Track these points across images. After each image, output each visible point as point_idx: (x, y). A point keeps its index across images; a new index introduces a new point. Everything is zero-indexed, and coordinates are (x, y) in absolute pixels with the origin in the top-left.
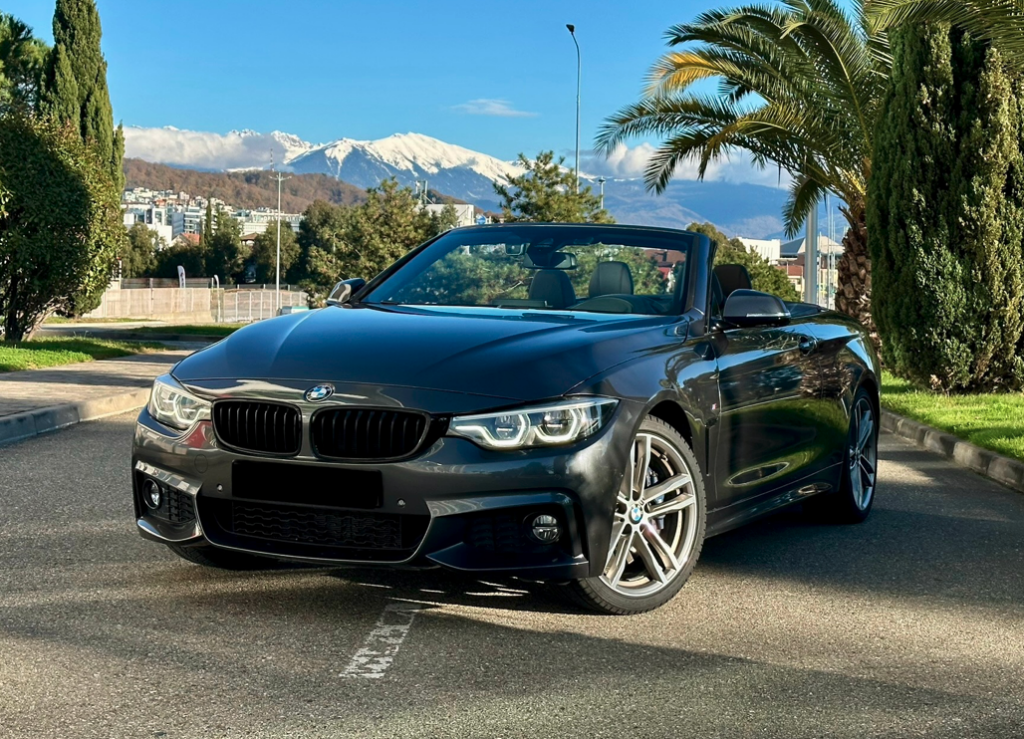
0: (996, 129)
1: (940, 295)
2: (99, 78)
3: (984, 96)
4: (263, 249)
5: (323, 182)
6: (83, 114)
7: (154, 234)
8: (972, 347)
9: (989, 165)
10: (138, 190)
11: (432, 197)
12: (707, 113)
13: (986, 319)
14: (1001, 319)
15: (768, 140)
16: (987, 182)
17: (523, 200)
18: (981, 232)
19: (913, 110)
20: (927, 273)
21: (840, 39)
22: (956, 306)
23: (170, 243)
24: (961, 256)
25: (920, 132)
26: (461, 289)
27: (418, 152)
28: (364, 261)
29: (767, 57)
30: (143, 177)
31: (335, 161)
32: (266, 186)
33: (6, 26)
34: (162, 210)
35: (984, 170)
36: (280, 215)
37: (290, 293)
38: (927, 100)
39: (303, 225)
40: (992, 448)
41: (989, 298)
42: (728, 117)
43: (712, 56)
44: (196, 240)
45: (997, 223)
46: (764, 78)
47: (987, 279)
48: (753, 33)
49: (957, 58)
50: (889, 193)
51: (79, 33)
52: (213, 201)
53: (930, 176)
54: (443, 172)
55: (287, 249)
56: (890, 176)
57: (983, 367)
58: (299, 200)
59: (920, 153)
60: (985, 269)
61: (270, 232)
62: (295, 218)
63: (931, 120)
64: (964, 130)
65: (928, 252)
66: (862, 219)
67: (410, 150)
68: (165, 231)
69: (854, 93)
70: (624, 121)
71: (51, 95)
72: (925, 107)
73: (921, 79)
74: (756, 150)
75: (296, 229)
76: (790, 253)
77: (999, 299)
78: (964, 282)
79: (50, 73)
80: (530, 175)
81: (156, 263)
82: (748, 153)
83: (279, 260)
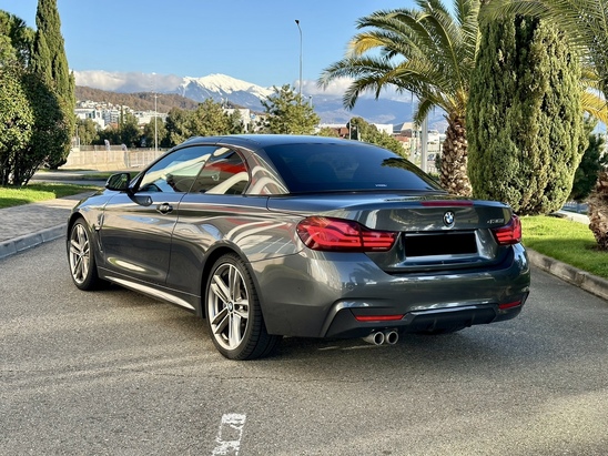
0: (538, 74)
1: (506, 164)
2: (60, 47)
3: (532, 56)
4: (149, 130)
5: (177, 98)
6: (53, 66)
7: (96, 124)
8: (522, 191)
9: (534, 94)
10: (87, 102)
11: (229, 105)
12: (377, 66)
13: (529, 176)
14: (538, 176)
15: (408, 80)
16: (533, 103)
17: (275, 109)
18: (528, 130)
19: (493, 64)
21: (448, 25)
22: (515, 170)
23: (103, 128)
24: (517, 143)
25: (497, 76)
27: (222, 84)
29: (408, 36)
30: (90, 95)
31: (182, 88)
32: (149, 100)
33: (12, 20)
34: (100, 111)
35: (530, 96)
36: (156, 114)
38: (502, 59)
39: (168, 119)
40: (550, 255)
41: (531, 166)
42: (386, 68)
43: (379, 36)
44: (116, 126)
46: (407, 48)
47: (531, 155)
48: (401, 23)
49: (518, 36)
50: (479, 110)
51: (49, 24)
52: (124, 107)
53: (502, 100)
54: (234, 92)
55: (161, 131)
57: (527, 201)
58: (165, 106)
59: (497, 87)
60: (530, 150)
61: (152, 123)
62: (164, 116)
64: (521, 75)
66: (456, 121)
67: (218, 82)
68: (101, 122)
69: (454, 54)
70: (333, 71)
71: (36, 56)
72: (500, 63)
73: (499, 47)
74: (399, 85)
75: (164, 121)
76: (397, 129)
77: (536, 166)
78: (519, 157)
79: (36, 45)
80: (278, 96)
81: (98, 138)
82: (395, 87)
83: (157, 136)
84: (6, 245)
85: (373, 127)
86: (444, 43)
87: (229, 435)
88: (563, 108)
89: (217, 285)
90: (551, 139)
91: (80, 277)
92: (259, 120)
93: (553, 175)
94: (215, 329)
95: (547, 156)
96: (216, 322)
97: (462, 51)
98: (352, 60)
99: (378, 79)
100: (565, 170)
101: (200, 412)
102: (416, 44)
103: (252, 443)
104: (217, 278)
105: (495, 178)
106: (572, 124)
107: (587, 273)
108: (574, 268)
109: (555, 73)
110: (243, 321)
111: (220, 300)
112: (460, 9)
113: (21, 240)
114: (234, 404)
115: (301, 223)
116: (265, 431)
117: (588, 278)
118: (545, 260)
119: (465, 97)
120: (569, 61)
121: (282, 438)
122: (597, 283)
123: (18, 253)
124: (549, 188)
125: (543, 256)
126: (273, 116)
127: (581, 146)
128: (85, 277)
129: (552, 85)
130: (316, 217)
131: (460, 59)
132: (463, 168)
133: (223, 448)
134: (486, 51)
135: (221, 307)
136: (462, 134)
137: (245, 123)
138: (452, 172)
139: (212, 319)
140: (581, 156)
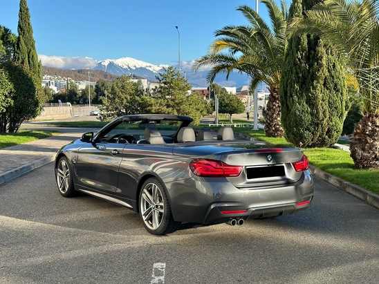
0: (321, 65)
1: (303, 118)
2: (33, 46)
3: (317, 55)
4: (85, 93)
5: (101, 72)
6: (29, 58)
7: (51, 89)
8: (313, 133)
9: (319, 77)
10: (45, 76)
11: (135, 77)
12: (226, 59)
13: (317, 125)
14: (322, 125)
15: (245, 67)
16: (318, 82)
17: (164, 81)
18: (316, 98)
19: (295, 60)
20: (299, 111)
21: (268, 36)
22: (308, 121)
23: (57, 92)
24: (310, 106)
25: (297, 67)
26: (146, 107)
27: (129, 63)
28: (117, 100)
29: (245, 41)
30: (47, 71)
31: (104, 66)
32: (84, 74)
33: (3, 29)
34: (53, 81)
35: (317, 78)
36: (89, 83)
37: (93, 107)
38: (300, 57)
39: (96, 86)
40: (328, 172)
41: (318, 119)
42: (232, 60)
43: (227, 41)
44: (64, 91)
45: (321, 95)
46: (244, 48)
47: (318, 113)
48: (240, 34)
49: (309, 43)
50: (287, 86)
51: (26, 32)
52: (69, 78)
53: (300, 80)
54: (137, 69)
55: (92, 94)
56: (288, 80)
57: (316, 139)
58: (94, 78)
59: (297, 73)
60: (317, 110)
61: (87, 89)
62: (94, 84)
63: (301, 63)
64: (311, 66)
65: (299, 104)
66: (274, 91)
67: (127, 62)
68: (55, 89)
69: (272, 52)
70: (200, 61)
71: (18, 51)
72: (299, 59)
73: (298, 50)
74: (240, 69)
75: (94, 87)
76: (238, 90)
77: (321, 118)
78: (311, 113)
79: (18, 45)
80: (166, 73)
81: (53, 98)
82: (238, 70)
83: (90, 97)
84: (16, 171)
85: (224, 89)
86: (266, 45)
87: (158, 273)
88: (336, 85)
89: (145, 195)
90: (329, 103)
91: (64, 189)
92: (154, 88)
93: (331, 123)
94: (144, 218)
95: (327, 112)
96: (145, 215)
97: (277, 50)
98: (212, 55)
99: (228, 66)
100: (338, 120)
101: (142, 262)
102: (250, 45)
103: (171, 278)
104: (145, 190)
105: (297, 126)
106: (341, 94)
107: (348, 183)
108: (341, 180)
109: (331, 65)
110: (161, 214)
111: (147, 203)
112: (275, 25)
113: (24, 168)
114: (159, 258)
115: (192, 162)
116: (177, 271)
117: (349, 186)
118: (325, 175)
119: (279, 77)
120: (339, 57)
121: (186, 275)
122: (354, 188)
123: (23, 175)
124: (329, 132)
125: (324, 173)
126: (163, 85)
127: (347, 107)
128: (67, 190)
129: (329, 71)
130: (200, 159)
131: (275, 55)
132: (279, 119)
133: (156, 280)
134: (290, 52)
135: (147, 206)
136: (278, 99)
137: (145, 88)
138: (272, 121)
139: (143, 213)
140: (347, 112)
